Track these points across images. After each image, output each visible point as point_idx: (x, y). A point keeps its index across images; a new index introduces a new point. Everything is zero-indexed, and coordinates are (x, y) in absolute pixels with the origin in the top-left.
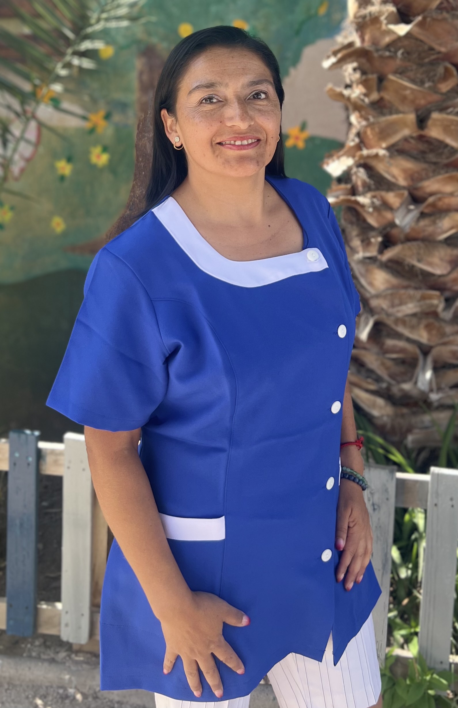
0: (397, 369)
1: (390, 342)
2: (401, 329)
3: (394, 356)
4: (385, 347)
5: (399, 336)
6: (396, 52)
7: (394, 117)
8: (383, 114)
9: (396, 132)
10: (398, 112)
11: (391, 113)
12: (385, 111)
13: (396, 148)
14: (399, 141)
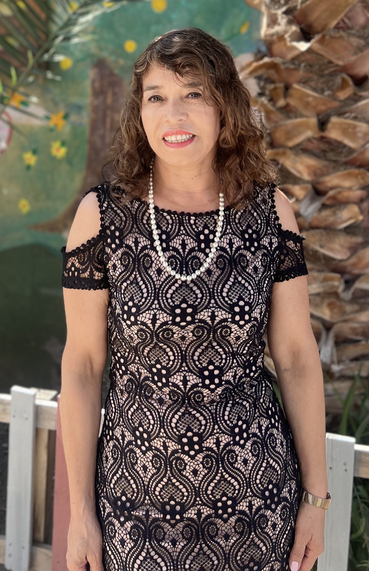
6: (299, 65)
7: (299, 120)
8: (289, 117)
9: (300, 133)
10: (302, 116)
11: (296, 117)
12: (291, 115)
13: (301, 147)
14: (304, 141)
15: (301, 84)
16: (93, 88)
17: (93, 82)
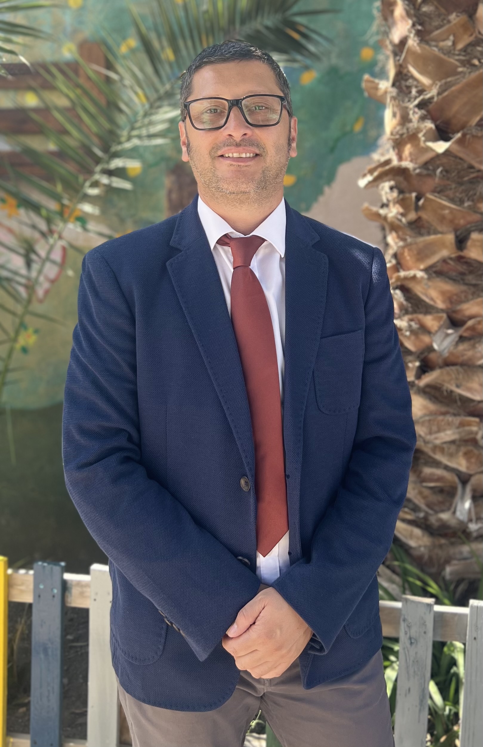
0: (435, 498)
1: (428, 471)
2: (438, 457)
3: (432, 485)
4: (423, 475)
5: (437, 464)
6: (434, 170)
7: (432, 237)
8: (421, 234)
9: (434, 253)
10: (436, 232)
11: (429, 234)
12: (423, 231)
13: (434, 269)
14: (438, 262)
15: (436, 194)
16: (170, 200)
17: (170, 192)
